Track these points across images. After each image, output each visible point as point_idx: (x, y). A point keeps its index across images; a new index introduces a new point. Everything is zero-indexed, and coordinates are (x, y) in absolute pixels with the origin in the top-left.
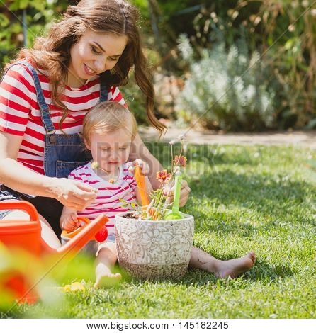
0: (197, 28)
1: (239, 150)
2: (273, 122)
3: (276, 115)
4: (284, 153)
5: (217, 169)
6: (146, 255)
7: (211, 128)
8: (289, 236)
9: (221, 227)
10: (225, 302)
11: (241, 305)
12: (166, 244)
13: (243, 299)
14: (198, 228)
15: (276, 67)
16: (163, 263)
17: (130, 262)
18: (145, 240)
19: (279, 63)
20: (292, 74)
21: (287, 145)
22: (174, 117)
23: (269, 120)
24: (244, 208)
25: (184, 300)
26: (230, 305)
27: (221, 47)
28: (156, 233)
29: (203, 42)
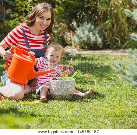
1: (91, 55)
2: (102, 46)
3: (103, 44)
4: (105, 57)
5: (84, 62)
6: (59, 92)
7: (83, 48)
8: (106, 84)
10: (85, 107)
11: (90, 108)
12: (66, 88)
13: (91, 106)
14: (77, 82)
15: (103, 29)
16: (65, 94)
17: (54, 94)
18: (59, 87)
19: (104, 28)
20: (108, 31)
21: (107, 54)
24: (92, 75)
25: (72, 107)
26: (87, 108)
27: (86, 23)
28: (63, 84)
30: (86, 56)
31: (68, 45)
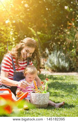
0: (50, 46)
1: (60, 76)
3: (69, 68)
4: (71, 77)
5: (55, 81)
7: (53, 71)
9: (56, 95)
12: (43, 99)
14: (50, 95)
15: (69, 56)
18: (37, 98)
19: (70, 55)
20: (73, 58)
22: (44, 68)
23: (68, 69)
24: (61, 91)
27: (56, 51)
28: (40, 97)
29: (51, 50)
30: (56, 76)
31: (42, 68)
